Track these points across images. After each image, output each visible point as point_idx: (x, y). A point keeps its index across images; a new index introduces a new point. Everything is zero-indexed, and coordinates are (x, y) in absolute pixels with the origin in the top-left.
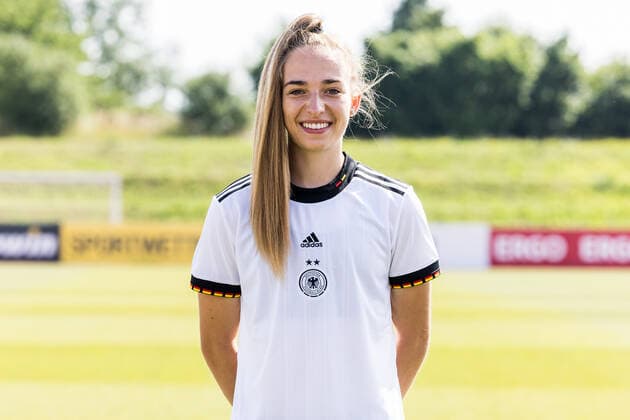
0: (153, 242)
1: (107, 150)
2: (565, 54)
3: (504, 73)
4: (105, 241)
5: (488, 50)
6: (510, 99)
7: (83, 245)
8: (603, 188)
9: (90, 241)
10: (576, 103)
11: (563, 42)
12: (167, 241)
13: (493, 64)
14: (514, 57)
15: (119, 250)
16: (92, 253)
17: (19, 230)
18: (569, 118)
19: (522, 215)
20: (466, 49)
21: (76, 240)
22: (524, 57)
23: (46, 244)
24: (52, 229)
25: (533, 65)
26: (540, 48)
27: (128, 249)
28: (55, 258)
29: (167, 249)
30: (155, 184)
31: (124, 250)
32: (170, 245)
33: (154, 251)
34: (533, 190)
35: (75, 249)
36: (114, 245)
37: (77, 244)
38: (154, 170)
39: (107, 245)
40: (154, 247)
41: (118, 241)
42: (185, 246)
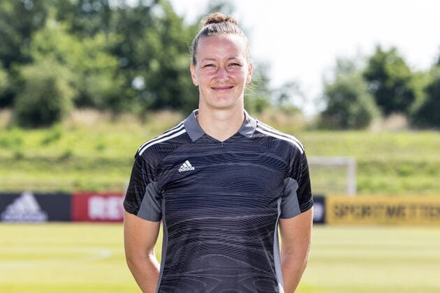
0: (394, 208)
4: (358, 207)
7: (342, 211)
9: (347, 208)
12: (404, 208)
15: (369, 214)
16: (350, 217)
21: (336, 207)
24: (320, 200)
27: (376, 215)
28: (322, 221)
29: (404, 215)
31: (372, 215)
32: (407, 212)
33: (394, 217)
35: (337, 214)
36: (366, 211)
37: (338, 211)
39: (360, 211)
40: (395, 213)
41: (369, 208)
42: (418, 211)
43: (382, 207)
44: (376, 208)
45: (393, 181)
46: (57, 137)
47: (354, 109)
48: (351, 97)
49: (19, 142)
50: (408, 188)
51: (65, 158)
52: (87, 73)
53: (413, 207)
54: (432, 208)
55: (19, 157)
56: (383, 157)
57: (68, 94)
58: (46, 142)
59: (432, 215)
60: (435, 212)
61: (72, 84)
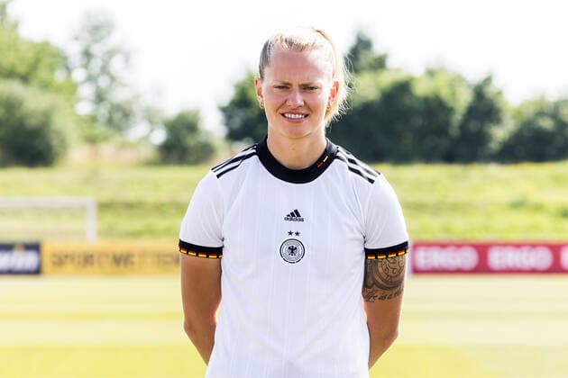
0: (120, 258)
1: (92, 178)
2: (490, 91)
3: (436, 108)
4: (79, 256)
5: (422, 89)
6: (442, 130)
7: (61, 260)
8: (518, 205)
9: (66, 256)
10: (500, 133)
11: (488, 80)
12: (133, 256)
13: (426, 100)
14: (445, 94)
15: (92, 264)
16: (69, 267)
17: (6, 247)
18: (494, 146)
19: (447, 230)
20: (403, 88)
21: (55, 255)
22: (454, 94)
23: (29, 260)
24: (34, 247)
25: (462, 100)
26: (469, 86)
27: (100, 264)
28: (37, 272)
29: (132, 263)
30: (131, 207)
31: (96, 265)
32: (136, 259)
33: (122, 266)
34: (456, 208)
35: (54, 263)
36: (88, 260)
37: (56, 260)
38: (131, 195)
39: (82, 259)
40: (122, 261)
41: (91, 256)
42: (149, 260)
43: (107, 256)
44: (100, 256)
48: (191, 127)
53: (143, 255)
54: (166, 256)
59: (166, 263)
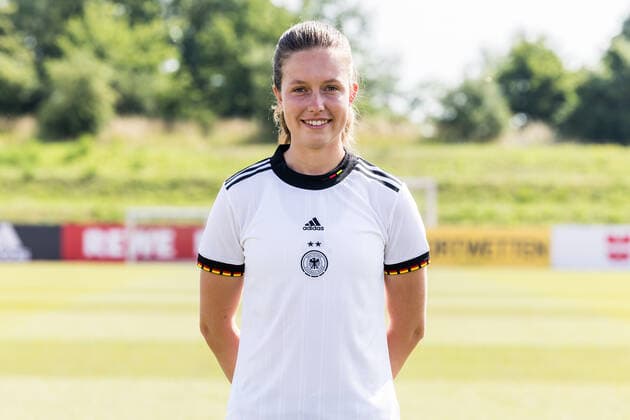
0: (477, 244)
12: (490, 244)
27: (453, 252)
31: (449, 254)
36: (440, 248)
40: (478, 250)
41: (444, 244)
42: (508, 248)
43: (462, 243)
44: (454, 244)
45: (505, 209)
46: (83, 152)
47: (478, 116)
48: (476, 100)
49: (33, 159)
50: (521, 218)
51: (87, 180)
52: (136, 70)
53: (502, 243)
54: (527, 244)
55: (28, 179)
56: (498, 179)
57: (106, 99)
58: (69, 159)
59: (527, 253)
60: (530, 248)
61: (114, 85)
